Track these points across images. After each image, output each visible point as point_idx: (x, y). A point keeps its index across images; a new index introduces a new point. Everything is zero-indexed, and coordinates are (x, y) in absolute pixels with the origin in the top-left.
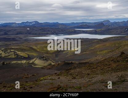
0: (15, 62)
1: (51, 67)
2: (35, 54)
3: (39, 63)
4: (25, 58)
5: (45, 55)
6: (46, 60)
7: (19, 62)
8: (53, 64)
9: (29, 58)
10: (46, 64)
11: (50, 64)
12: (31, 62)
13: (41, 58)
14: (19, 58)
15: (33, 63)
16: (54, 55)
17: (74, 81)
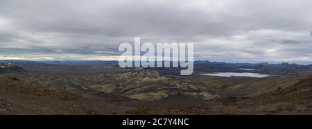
0: (187, 93)
1: (217, 100)
2: (204, 88)
3: (207, 96)
4: (195, 91)
5: (212, 90)
6: (213, 93)
7: (191, 94)
8: (219, 97)
9: (199, 91)
10: (213, 98)
11: (217, 98)
12: (200, 94)
13: (209, 92)
14: (190, 90)
15: (202, 96)
16: (220, 89)
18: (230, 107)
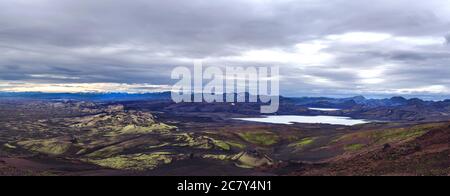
0: (209, 156)
1: (265, 168)
2: (240, 146)
3: (246, 160)
4: (224, 151)
5: (256, 149)
6: (259, 156)
7: (216, 157)
8: (269, 163)
9: (232, 151)
10: (258, 164)
11: (266, 164)
12: (234, 158)
13: (250, 152)
14: (214, 150)
15: (237, 160)
16: (272, 149)
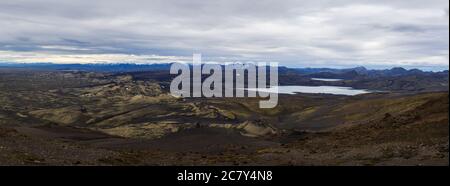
0: (214, 125)
1: (270, 137)
2: (245, 115)
3: (251, 129)
4: (230, 121)
5: (261, 118)
6: (263, 125)
7: (221, 126)
8: (274, 132)
9: (236, 121)
10: (262, 133)
11: (269, 133)
12: (239, 127)
13: (256, 122)
14: (220, 119)
15: (242, 130)
16: (276, 118)
17: (313, 156)
18: (294, 152)
